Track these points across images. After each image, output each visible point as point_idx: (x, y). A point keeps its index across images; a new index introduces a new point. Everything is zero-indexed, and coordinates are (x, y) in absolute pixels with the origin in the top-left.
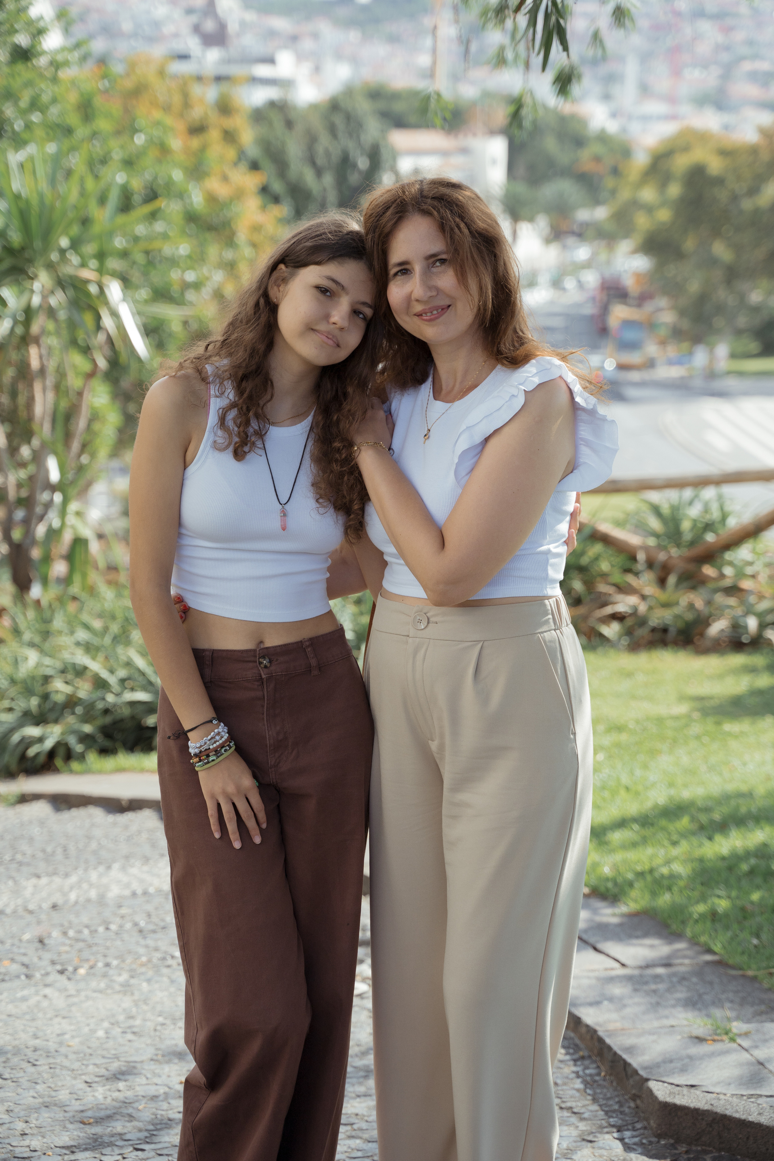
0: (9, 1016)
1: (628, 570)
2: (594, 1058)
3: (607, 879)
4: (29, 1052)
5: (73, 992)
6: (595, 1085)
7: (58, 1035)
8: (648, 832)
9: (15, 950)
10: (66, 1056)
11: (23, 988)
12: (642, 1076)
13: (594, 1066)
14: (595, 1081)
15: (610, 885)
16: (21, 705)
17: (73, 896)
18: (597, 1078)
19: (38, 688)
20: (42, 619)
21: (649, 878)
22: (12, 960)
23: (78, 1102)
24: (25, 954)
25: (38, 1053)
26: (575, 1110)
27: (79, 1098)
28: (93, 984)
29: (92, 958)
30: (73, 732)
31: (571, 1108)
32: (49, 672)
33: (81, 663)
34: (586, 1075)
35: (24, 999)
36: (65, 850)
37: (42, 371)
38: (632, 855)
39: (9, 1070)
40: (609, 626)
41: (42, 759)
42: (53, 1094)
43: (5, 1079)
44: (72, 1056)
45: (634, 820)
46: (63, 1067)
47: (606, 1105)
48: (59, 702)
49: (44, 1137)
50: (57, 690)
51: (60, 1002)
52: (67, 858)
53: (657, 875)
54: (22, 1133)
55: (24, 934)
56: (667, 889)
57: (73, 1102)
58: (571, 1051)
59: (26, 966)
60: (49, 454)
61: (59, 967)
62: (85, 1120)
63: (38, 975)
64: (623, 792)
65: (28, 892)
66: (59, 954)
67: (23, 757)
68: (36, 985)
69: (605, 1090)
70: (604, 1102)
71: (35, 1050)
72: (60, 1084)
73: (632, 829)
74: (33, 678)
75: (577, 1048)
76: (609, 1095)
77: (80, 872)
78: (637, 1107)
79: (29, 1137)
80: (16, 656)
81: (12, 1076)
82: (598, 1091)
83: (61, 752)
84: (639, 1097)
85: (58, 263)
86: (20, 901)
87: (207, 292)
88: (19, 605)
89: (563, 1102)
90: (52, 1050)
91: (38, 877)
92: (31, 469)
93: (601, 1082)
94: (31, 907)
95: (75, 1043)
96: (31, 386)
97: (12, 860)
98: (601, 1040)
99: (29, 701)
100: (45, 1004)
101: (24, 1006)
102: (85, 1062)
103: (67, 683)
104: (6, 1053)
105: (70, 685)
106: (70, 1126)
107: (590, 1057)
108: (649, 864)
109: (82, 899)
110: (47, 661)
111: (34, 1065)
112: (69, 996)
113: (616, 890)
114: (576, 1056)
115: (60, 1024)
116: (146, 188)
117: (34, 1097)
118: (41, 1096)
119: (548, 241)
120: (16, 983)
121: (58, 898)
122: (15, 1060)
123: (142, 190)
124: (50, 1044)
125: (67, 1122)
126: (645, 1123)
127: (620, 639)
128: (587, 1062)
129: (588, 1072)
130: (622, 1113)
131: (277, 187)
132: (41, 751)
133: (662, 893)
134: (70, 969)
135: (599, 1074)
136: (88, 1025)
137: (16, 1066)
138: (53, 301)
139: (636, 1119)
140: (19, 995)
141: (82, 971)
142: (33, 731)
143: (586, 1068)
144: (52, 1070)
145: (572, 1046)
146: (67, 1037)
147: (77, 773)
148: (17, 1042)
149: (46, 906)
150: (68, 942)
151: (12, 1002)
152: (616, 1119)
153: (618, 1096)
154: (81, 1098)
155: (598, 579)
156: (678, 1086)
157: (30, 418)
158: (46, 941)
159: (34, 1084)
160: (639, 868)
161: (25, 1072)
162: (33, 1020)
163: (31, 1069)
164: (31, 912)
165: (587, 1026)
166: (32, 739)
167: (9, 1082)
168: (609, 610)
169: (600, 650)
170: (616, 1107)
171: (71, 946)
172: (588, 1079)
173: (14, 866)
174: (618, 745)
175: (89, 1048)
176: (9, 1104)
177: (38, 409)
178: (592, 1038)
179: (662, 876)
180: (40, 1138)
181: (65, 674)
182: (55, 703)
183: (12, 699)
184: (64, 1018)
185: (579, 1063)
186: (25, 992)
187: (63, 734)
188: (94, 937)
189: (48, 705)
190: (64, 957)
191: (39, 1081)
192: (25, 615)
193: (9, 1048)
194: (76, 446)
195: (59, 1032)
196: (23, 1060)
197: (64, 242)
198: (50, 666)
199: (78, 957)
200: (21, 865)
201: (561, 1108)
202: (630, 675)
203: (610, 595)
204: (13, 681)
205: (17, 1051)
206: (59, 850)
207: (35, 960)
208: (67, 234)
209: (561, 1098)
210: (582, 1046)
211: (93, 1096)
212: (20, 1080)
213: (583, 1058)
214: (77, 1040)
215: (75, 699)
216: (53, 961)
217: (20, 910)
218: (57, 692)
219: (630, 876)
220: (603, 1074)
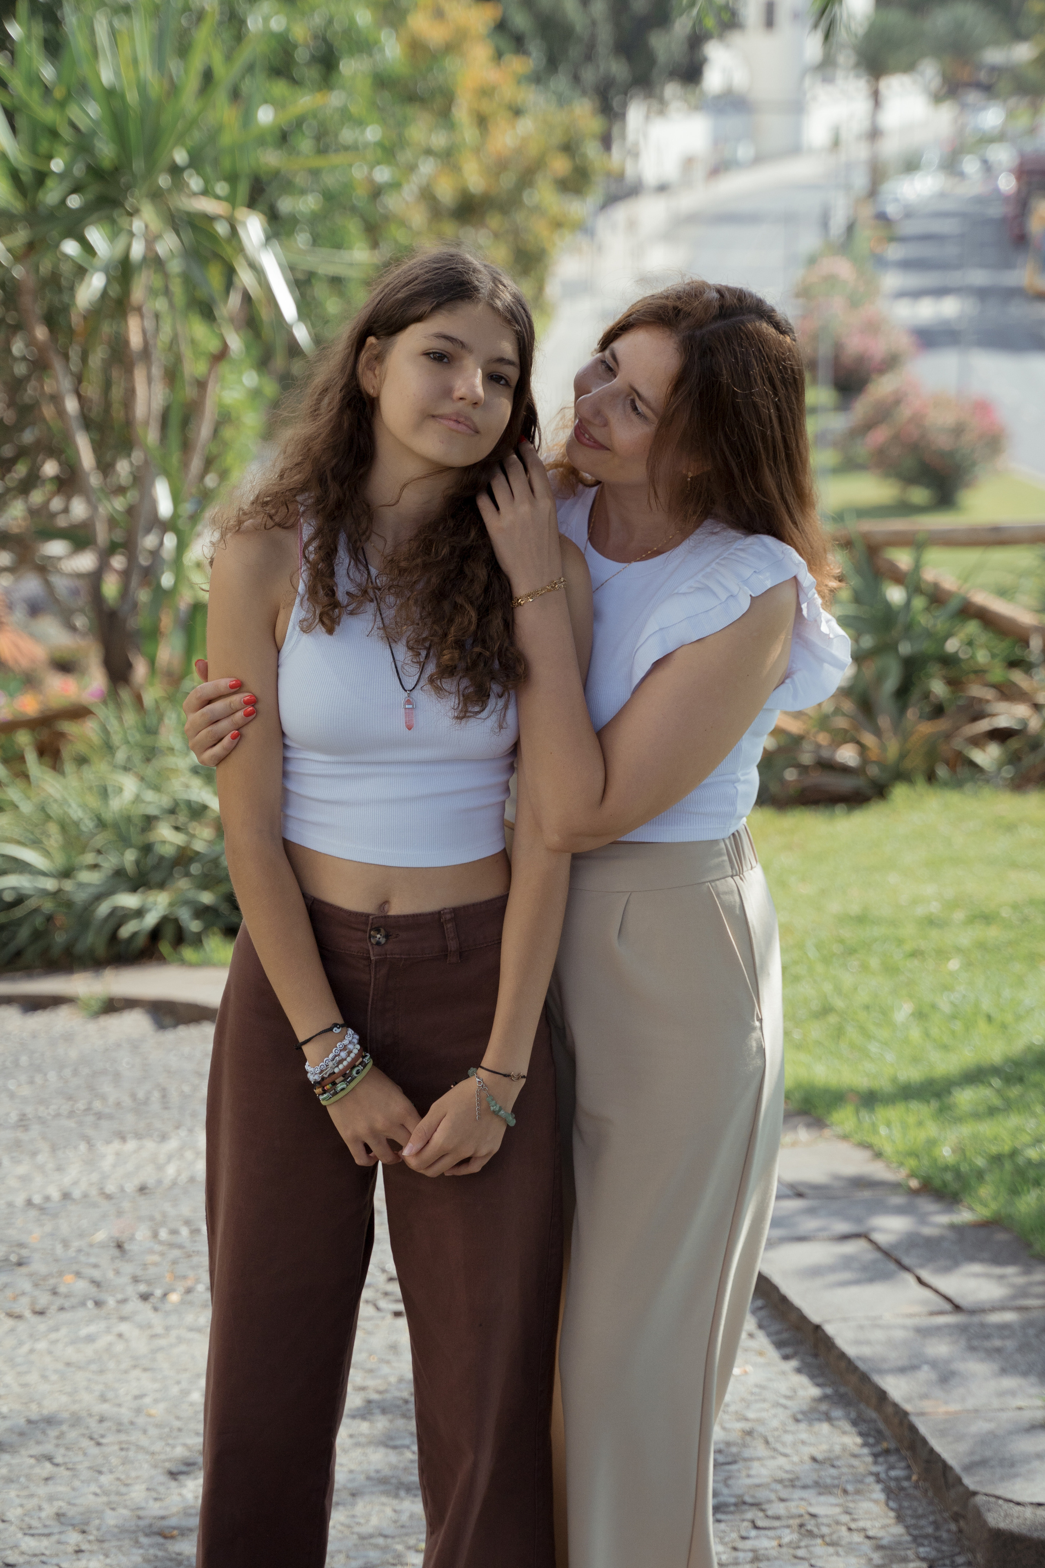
0: (68, 1364)
1: (1014, 664)
2: (904, 1452)
3: (946, 1168)
4: (93, 1423)
5: (159, 1330)
6: (902, 1494)
7: (137, 1398)
8: (1015, 1091)
9: (83, 1258)
10: (145, 1432)
11: (90, 1321)
12: (967, 1488)
13: (903, 1464)
14: (902, 1489)
15: (949, 1177)
16: (110, 862)
17: (171, 1170)
18: (905, 1484)
19: (136, 838)
20: (145, 726)
21: (1008, 1166)
22: (78, 1274)
23: (157, 1505)
24: (96, 1266)
25: (106, 1424)
26: (871, 1533)
27: (160, 1497)
28: (189, 1318)
29: (191, 1274)
30: (187, 902)
31: (864, 1530)
32: (152, 811)
33: (200, 800)
34: (890, 1478)
35: (90, 1339)
36: (164, 1096)
37: (146, 353)
38: (986, 1128)
39: (62, 1451)
40: (984, 751)
41: (141, 942)
42: (123, 1490)
43: (57, 1465)
44: (153, 1432)
45: (995, 1071)
46: (140, 1448)
47: (916, 1527)
48: (167, 856)
49: (107, 1556)
50: (164, 840)
51: (140, 1344)
52: (166, 1108)
53: (1020, 1160)
54: (77, 1549)
55: (97, 1230)
56: (1034, 1185)
57: (151, 1503)
58: (871, 1440)
59: (96, 1283)
60: (158, 474)
61: (143, 1288)
62: (167, 1532)
63: (111, 1302)
64: (982, 1025)
65: (107, 1164)
66: (145, 1266)
67: (113, 937)
68: (107, 1318)
69: (915, 1504)
70: (913, 1522)
71: (102, 1420)
72: (133, 1474)
73: (991, 1085)
74: (129, 819)
75: (880, 1435)
76: (920, 1511)
77: (183, 1133)
78: (960, 1531)
79: (86, 1555)
80: (106, 785)
81: (67, 1460)
82: (906, 1504)
83: (169, 932)
84: (964, 1517)
85: (169, 190)
86: (95, 1177)
87: (410, 191)
88: (111, 706)
89: (854, 1520)
90: (125, 1420)
91: (123, 1139)
92: (132, 496)
93: (911, 1491)
94: (110, 1188)
95: (158, 1411)
96: (129, 371)
97: (88, 1109)
98: (913, 1429)
99: (123, 854)
100: (119, 1347)
101: (89, 1350)
102: (171, 1442)
103: (177, 828)
104: (60, 1423)
105: (182, 833)
106: (144, 1540)
107: (897, 1451)
108: (1010, 1143)
109: (184, 1177)
110: (150, 796)
111: (99, 1444)
112: (154, 1336)
113: (955, 1186)
114: (878, 1449)
115: (138, 1379)
116: (315, 37)
117: (96, 1494)
118: (106, 1493)
119: (937, 98)
120: (81, 1313)
121: (148, 1175)
122: (72, 1435)
123: (309, 41)
124: (123, 1410)
125: (140, 1534)
126: (970, 1556)
127: (999, 769)
128: (893, 1459)
129: (893, 1473)
130: (938, 1539)
131: (521, 21)
132: (139, 931)
133: (1025, 1188)
134: (158, 1292)
135: (908, 1478)
136: (178, 1383)
137: (74, 1444)
138: (161, 249)
139: (957, 1550)
140: (84, 1332)
141: (174, 1297)
142: (129, 900)
143: (892, 1467)
144: (123, 1453)
145: (872, 1433)
146: (147, 1400)
147: (191, 965)
148: (75, 1407)
149: (130, 1187)
150: (157, 1248)
151: (73, 1342)
152: (928, 1549)
153: (933, 1513)
154: (163, 1496)
155: (972, 676)
156: (1018, 1504)
157: (129, 423)
158: (127, 1246)
159: (96, 1475)
160: (994, 1149)
161: (85, 1454)
162: (101, 1372)
163: (94, 1450)
164: (109, 1197)
165: (895, 1405)
166: (126, 912)
167: (62, 1468)
168: (984, 725)
169: (968, 786)
170: (930, 1530)
171: (162, 1254)
172: (893, 1484)
173: (90, 1119)
174: (982, 946)
175: (178, 1418)
176: (61, 1503)
177: (140, 410)
178: (901, 1423)
179: (1029, 1162)
180: (101, 1557)
181: (176, 816)
182: (162, 858)
183: (99, 852)
184: (145, 1370)
185: (881, 1459)
186: (92, 1329)
187: (171, 905)
188: (195, 1242)
189: (150, 861)
190: (152, 1271)
191: (104, 1469)
192: (120, 719)
193: (65, 1415)
194: (196, 464)
195: (136, 1392)
196: (83, 1435)
197: (180, 157)
198: (154, 802)
199: (172, 1272)
200: (99, 1118)
201: (850, 1529)
202: (1010, 828)
203: (988, 701)
204: (101, 823)
205: (76, 1421)
206: (156, 1095)
207: (111, 1274)
208: (183, 145)
209: (850, 1514)
210: (887, 1433)
211: (180, 1494)
212: (79, 1467)
213: (887, 1452)
214: (162, 1406)
215: (189, 853)
216: (136, 1277)
217: (94, 1192)
218: (164, 842)
219: (980, 1162)
220: (914, 1478)
